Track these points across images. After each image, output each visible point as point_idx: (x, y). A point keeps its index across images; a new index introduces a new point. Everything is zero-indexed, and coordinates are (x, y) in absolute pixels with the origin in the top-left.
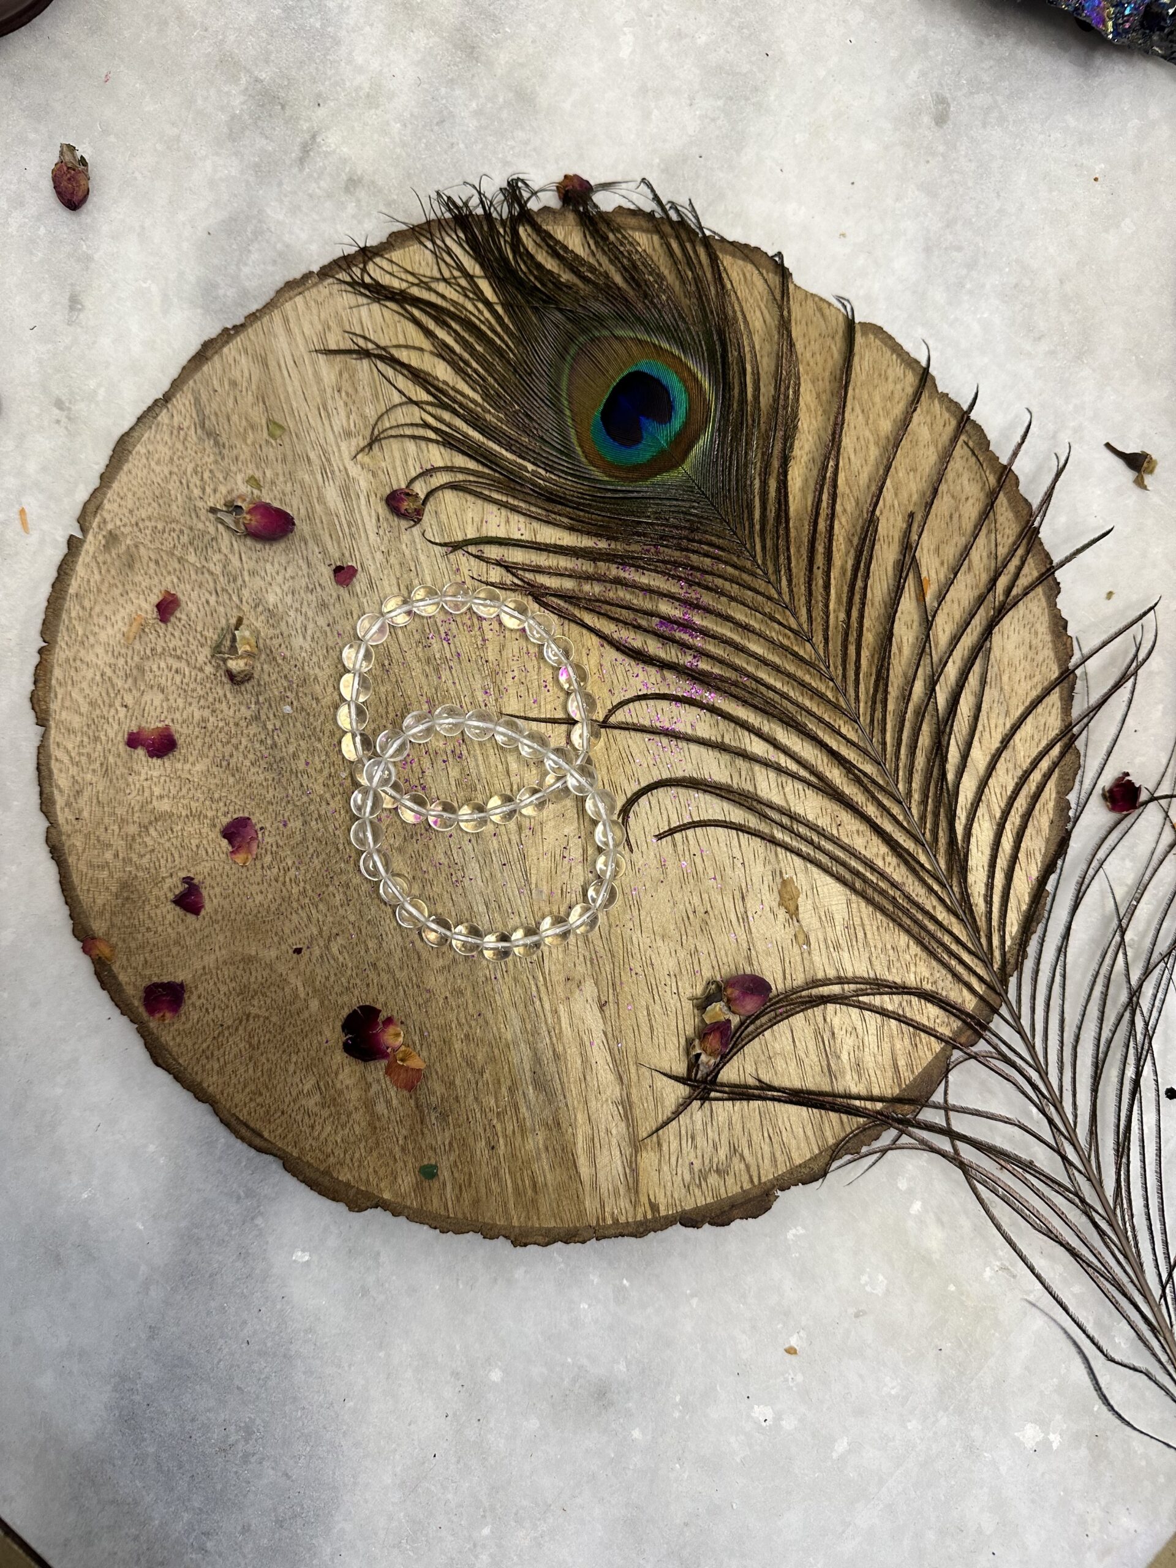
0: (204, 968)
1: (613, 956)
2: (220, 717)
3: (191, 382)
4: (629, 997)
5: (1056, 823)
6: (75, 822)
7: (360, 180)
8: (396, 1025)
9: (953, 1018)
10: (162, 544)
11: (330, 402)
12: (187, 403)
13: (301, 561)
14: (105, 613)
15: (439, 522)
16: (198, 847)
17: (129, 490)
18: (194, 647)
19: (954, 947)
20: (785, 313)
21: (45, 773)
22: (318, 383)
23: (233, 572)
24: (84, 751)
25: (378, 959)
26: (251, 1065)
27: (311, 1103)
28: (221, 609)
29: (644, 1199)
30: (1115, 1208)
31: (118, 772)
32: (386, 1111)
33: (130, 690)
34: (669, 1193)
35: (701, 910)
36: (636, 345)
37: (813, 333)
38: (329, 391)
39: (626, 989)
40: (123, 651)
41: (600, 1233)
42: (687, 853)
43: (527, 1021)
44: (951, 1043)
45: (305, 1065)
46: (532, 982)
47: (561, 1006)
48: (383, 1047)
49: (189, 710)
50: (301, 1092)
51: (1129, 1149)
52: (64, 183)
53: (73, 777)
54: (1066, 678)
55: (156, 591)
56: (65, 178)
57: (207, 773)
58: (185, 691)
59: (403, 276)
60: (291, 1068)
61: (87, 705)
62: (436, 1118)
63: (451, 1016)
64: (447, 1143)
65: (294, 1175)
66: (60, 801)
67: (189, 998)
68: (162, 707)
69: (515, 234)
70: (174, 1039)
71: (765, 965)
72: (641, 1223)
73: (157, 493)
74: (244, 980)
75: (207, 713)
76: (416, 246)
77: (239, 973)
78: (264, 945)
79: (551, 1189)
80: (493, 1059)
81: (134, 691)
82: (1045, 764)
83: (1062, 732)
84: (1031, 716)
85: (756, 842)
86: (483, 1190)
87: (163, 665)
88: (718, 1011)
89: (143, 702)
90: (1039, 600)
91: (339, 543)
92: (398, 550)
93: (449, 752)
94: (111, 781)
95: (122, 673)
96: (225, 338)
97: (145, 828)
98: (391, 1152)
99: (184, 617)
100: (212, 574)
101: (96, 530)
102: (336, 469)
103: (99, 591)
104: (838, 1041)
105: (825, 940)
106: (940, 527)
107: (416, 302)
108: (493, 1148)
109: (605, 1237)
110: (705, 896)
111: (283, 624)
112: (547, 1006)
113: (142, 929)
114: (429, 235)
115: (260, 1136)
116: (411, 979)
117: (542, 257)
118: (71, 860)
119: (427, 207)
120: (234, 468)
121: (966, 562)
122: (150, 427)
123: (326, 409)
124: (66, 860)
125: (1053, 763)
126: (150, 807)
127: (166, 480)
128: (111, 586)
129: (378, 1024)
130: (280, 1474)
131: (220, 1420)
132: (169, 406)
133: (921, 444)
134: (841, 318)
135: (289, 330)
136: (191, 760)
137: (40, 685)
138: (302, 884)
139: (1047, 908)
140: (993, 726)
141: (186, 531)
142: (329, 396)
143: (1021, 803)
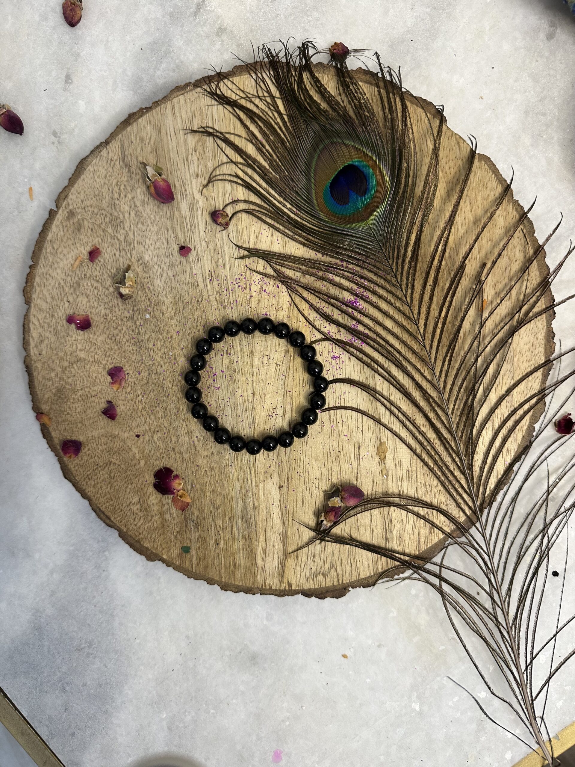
0: (92, 436)
1: (290, 465)
2: (114, 315)
3: (120, 136)
4: (295, 486)
5: (526, 437)
6: (38, 355)
7: (225, 29)
8: (180, 480)
9: (452, 524)
10: (96, 221)
11: (190, 157)
12: (117, 147)
13: (164, 240)
14: (64, 252)
15: (237, 230)
16: (96, 377)
17: (82, 189)
18: (105, 277)
19: (460, 490)
20: (437, 145)
21: (26, 329)
22: (185, 145)
23: (129, 241)
24: (47, 321)
25: (176, 447)
26: (109, 486)
27: (135, 508)
28: (121, 259)
29: (285, 580)
30: (512, 626)
31: (62, 334)
32: (170, 518)
33: (72, 294)
34: (298, 580)
35: (337, 450)
36: (354, 150)
37: (452, 156)
38: (190, 150)
39: (294, 481)
40: (71, 273)
41: (263, 592)
42: (335, 421)
43: (243, 488)
44: (449, 535)
45: (134, 490)
46: (248, 470)
47: (261, 485)
48: (172, 489)
49: (100, 308)
50: (131, 502)
51: (525, 600)
52: (68, 12)
53: (40, 333)
54: (548, 364)
55: (90, 245)
56: (69, 9)
57: (104, 342)
58: (99, 299)
59: (238, 92)
60: (128, 490)
61: (50, 298)
62: (193, 526)
63: (207, 480)
64: (196, 538)
65: (123, 540)
66: (32, 344)
67: (84, 449)
68: (86, 305)
69: (301, 76)
70: (74, 467)
71: (364, 482)
72: (282, 591)
73: (96, 193)
74: (111, 445)
75: (108, 311)
76: (247, 76)
77: (109, 441)
78: (122, 430)
79: (242, 568)
80: (224, 503)
81: (74, 295)
82: (526, 407)
83: (539, 392)
84: (525, 381)
85: (371, 421)
86: (210, 563)
87: (89, 284)
88: (336, 502)
89: (77, 301)
90: (543, 321)
91: (184, 233)
92: (214, 242)
93: (225, 351)
94: (58, 338)
95: (69, 285)
96: (140, 114)
97: (71, 364)
98: (170, 537)
99: (102, 260)
100: (118, 240)
101: (64, 208)
102: (188, 193)
103: (62, 240)
104: (393, 525)
105: (396, 475)
106: (498, 273)
107: (242, 108)
108: (218, 544)
109: (264, 594)
110: (340, 444)
111: (151, 272)
112: (254, 483)
113: (65, 413)
114: (254, 70)
115: (109, 519)
116: (190, 459)
117: (313, 93)
118: (35, 374)
119: (256, 54)
120: (136, 186)
121: (509, 295)
122: (97, 157)
123: (187, 160)
124: (32, 374)
125: (531, 407)
126: (75, 354)
127: (102, 187)
128: (68, 239)
129: (171, 477)
130: (102, 665)
131: (79, 637)
132: (108, 147)
133: (498, 227)
134: (468, 150)
135: (174, 114)
136: (98, 334)
137: (28, 284)
138: (144, 404)
139: (512, 478)
140: (504, 383)
141: (109, 216)
142: (190, 153)
143: (510, 424)
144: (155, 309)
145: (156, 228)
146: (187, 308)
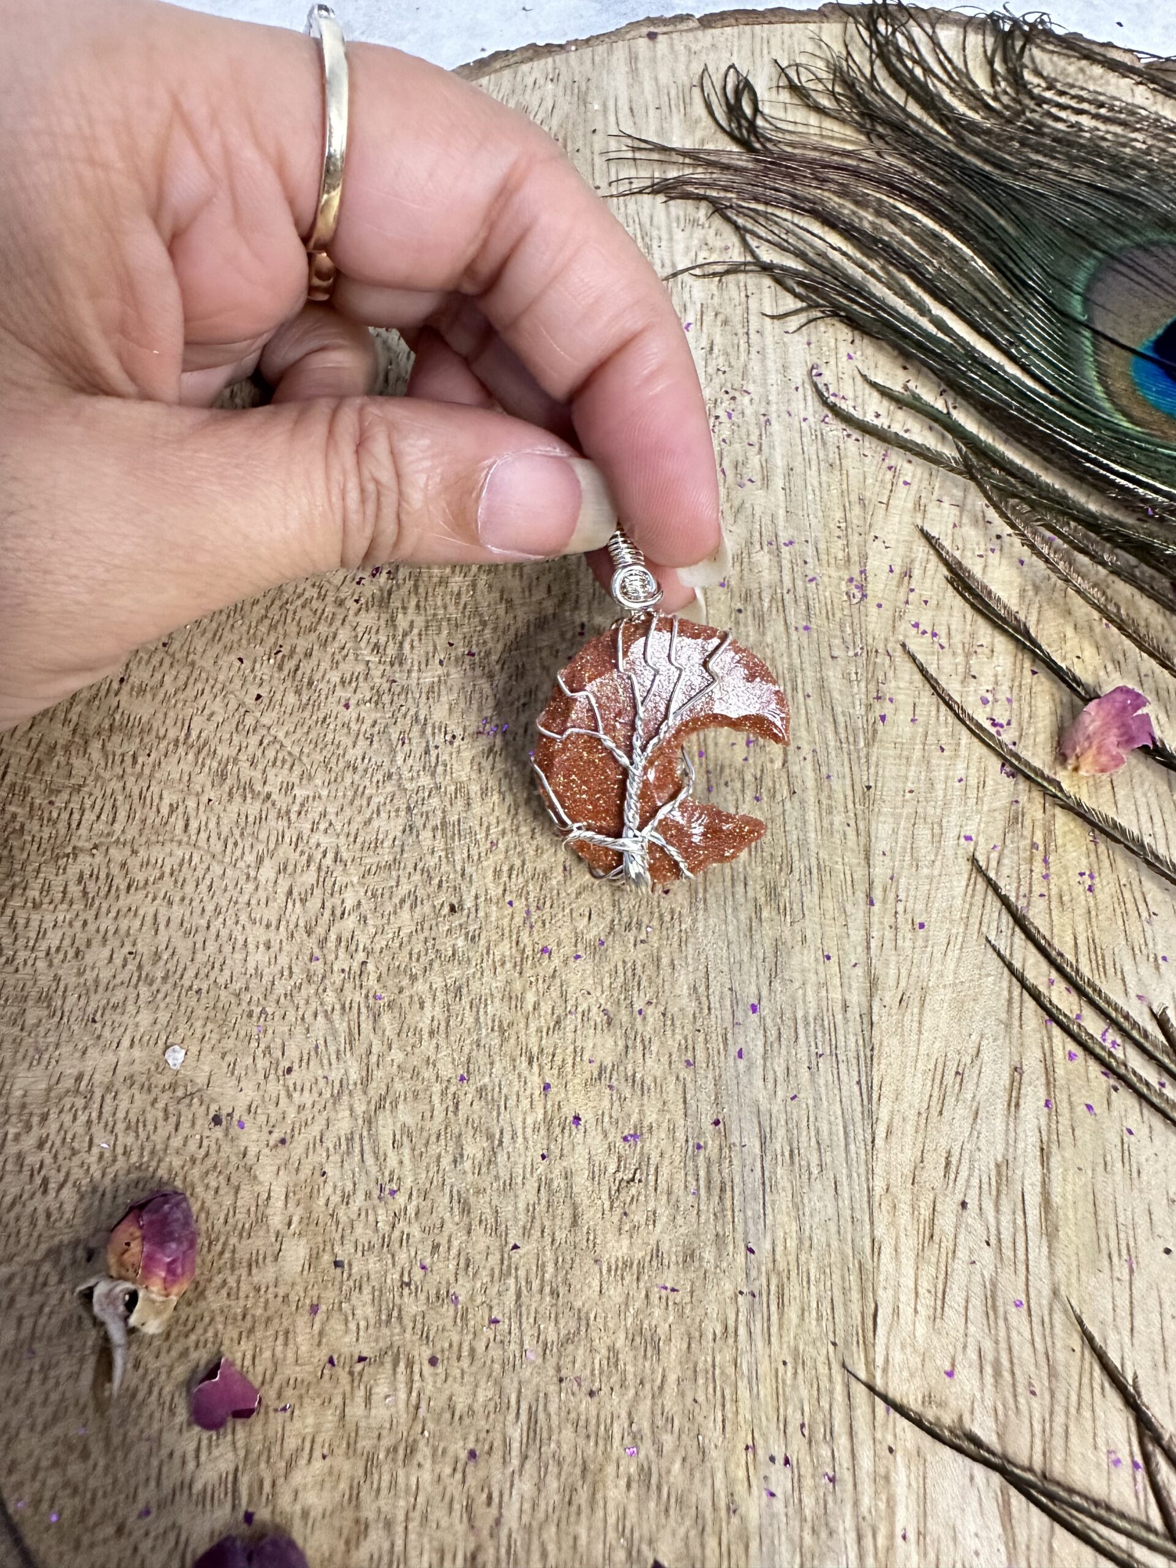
63: (616, 1403)
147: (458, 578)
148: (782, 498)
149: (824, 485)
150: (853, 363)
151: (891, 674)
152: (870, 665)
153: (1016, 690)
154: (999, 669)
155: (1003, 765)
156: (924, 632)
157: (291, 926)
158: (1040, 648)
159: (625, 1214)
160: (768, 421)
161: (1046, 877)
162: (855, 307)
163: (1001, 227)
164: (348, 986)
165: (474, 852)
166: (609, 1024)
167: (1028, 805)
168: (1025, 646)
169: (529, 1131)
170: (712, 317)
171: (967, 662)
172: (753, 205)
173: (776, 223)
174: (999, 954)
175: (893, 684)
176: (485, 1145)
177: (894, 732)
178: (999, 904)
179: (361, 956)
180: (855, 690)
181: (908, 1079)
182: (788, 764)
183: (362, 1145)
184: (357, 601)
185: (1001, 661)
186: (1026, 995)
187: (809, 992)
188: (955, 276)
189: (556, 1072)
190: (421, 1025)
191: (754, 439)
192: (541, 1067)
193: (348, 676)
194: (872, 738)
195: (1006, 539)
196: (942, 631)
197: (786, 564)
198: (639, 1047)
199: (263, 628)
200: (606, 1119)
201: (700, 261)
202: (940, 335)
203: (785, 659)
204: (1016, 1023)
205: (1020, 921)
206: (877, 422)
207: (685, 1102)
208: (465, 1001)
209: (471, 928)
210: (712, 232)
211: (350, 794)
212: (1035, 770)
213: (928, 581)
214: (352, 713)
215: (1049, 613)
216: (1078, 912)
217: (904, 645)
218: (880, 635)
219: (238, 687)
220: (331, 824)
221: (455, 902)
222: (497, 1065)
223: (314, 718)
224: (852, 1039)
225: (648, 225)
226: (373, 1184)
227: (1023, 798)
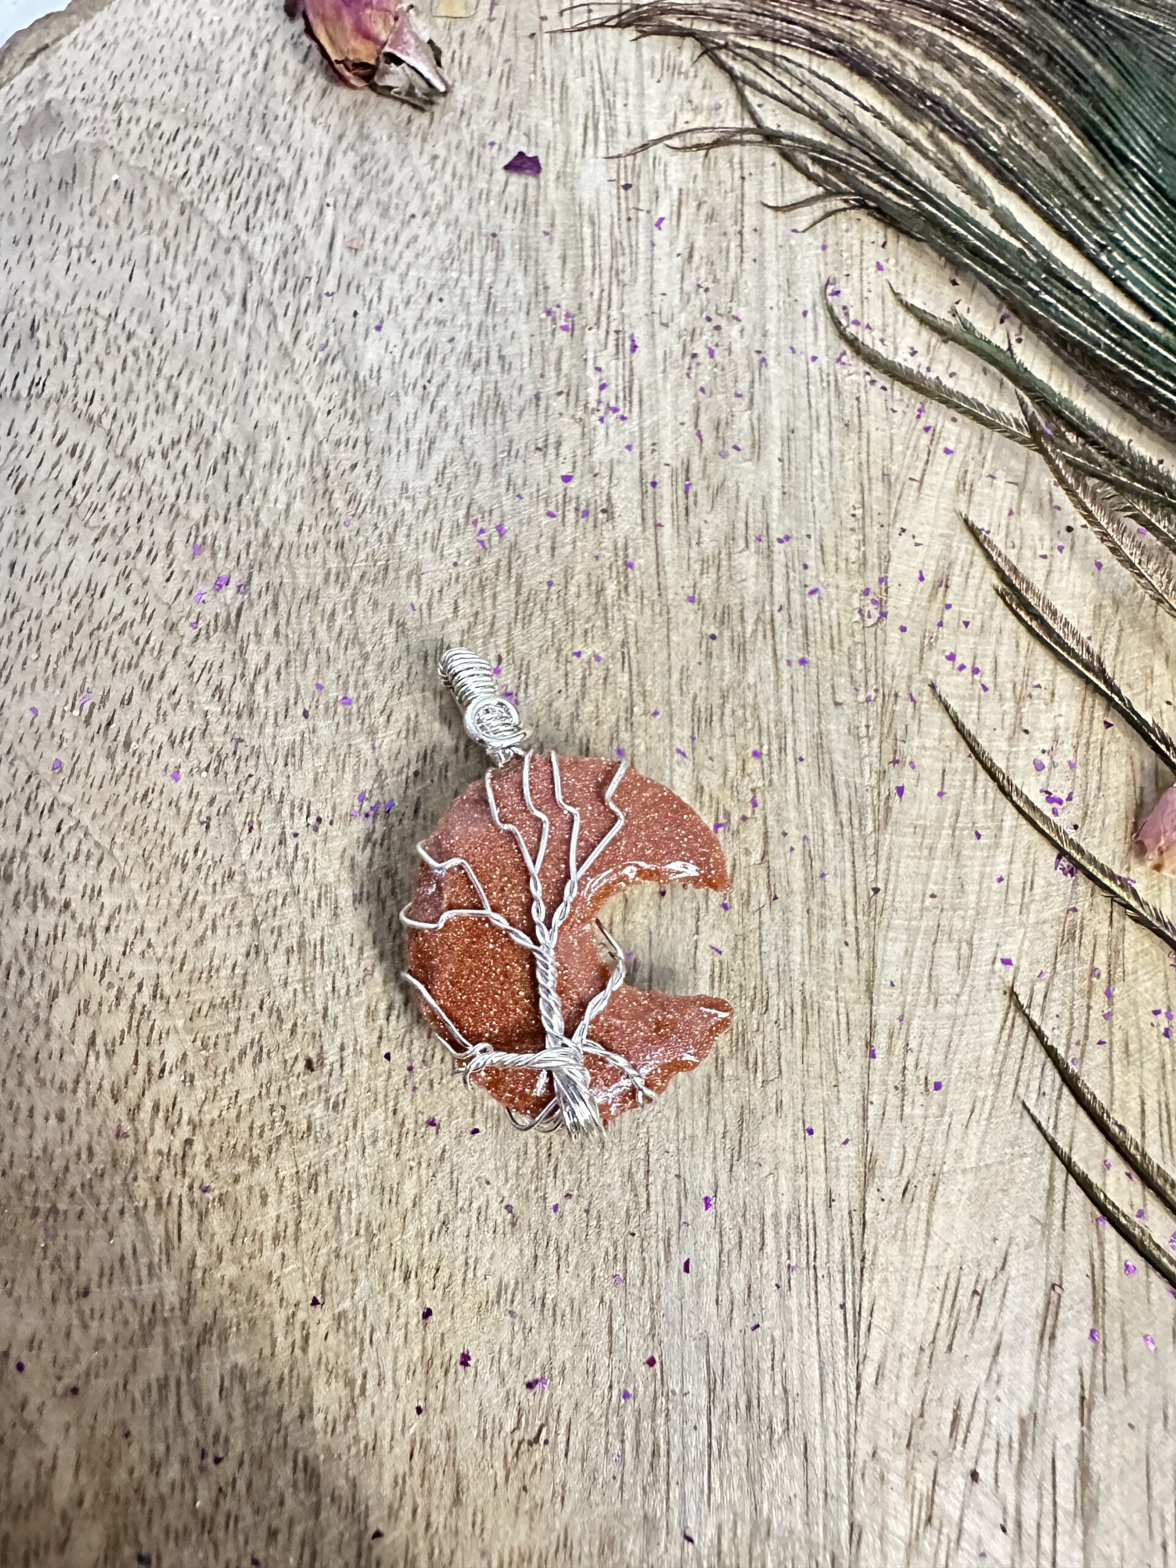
10: (157, 163)
13: (473, 293)
17: (128, 33)
100: (248, 257)
111: (379, 420)
144: (362, 601)
145: (442, 238)
146: (537, 621)
147: (333, 590)
148: (777, 473)
149: (836, 454)
150: (885, 276)
151: (913, 728)
152: (886, 718)
153: (1081, 750)
154: (1061, 721)
155: (1059, 857)
156: (962, 667)
157: (93, 1088)
158: (1119, 694)
159: (525, 1489)
160: (764, 360)
161: (1108, 1016)
162: (889, 195)
163: (1096, 74)
164: (167, 1174)
165: (341, 984)
166: (513, 1224)
167: (1088, 915)
168: (1097, 689)
169: (401, 1374)
170: (693, 210)
171: (1018, 710)
172: (757, 44)
173: (787, 71)
174: (1039, 1126)
175: (916, 743)
176: (344, 1392)
177: (914, 812)
178: (1042, 1055)
179: (184, 1132)
180: (865, 751)
181: (910, 1302)
182: (770, 857)
183: (178, 1395)
184: (195, 625)
185: (1064, 710)
186: (1072, 1181)
187: (783, 1182)
188: (1029, 147)
189: (439, 1293)
190: (262, 1228)
191: (743, 387)
192: (420, 1286)
193: (178, 733)
194: (884, 820)
195: (1079, 532)
196: (986, 666)
197: (779, 570)
198: (553, 1257)
199: (66, 667)
200: (505, 1357)
201: (681, 126)
202: (1004, 235)
203: (772, 707)
204: (1057, 1223)
205: (1070, 1082)
206: (911, 364)
207: (610, 1332)
208: (323, 1193)
209: (334, 1092)
210: (699, 83)
211: (176, 902)
212: (1102, 869)
213: (971, 593)
214: (183, 785)
215: (1132, 640)
216: (1148, 1065)
217: (933, 686)
218: (902, 672)
219: (30, 749)
220: (149, 945)
221: (313, 1055)
222: (363, 1283)
223: (131, 793)
224: (837, 1246)
225: (611, 76)
226: (192, 1446)
227: (1083, 905)
